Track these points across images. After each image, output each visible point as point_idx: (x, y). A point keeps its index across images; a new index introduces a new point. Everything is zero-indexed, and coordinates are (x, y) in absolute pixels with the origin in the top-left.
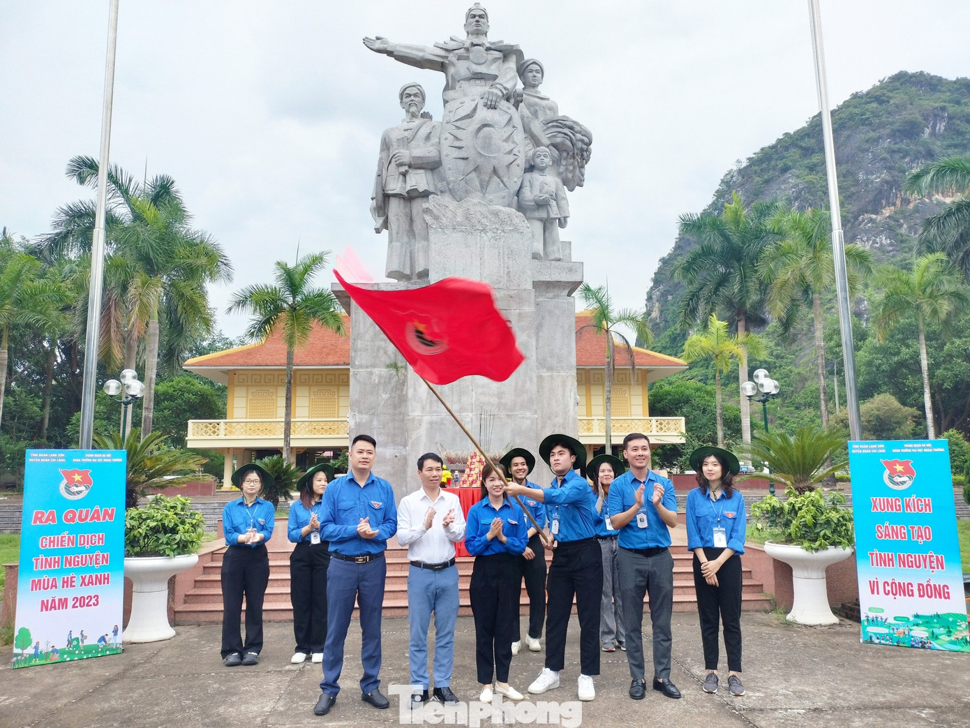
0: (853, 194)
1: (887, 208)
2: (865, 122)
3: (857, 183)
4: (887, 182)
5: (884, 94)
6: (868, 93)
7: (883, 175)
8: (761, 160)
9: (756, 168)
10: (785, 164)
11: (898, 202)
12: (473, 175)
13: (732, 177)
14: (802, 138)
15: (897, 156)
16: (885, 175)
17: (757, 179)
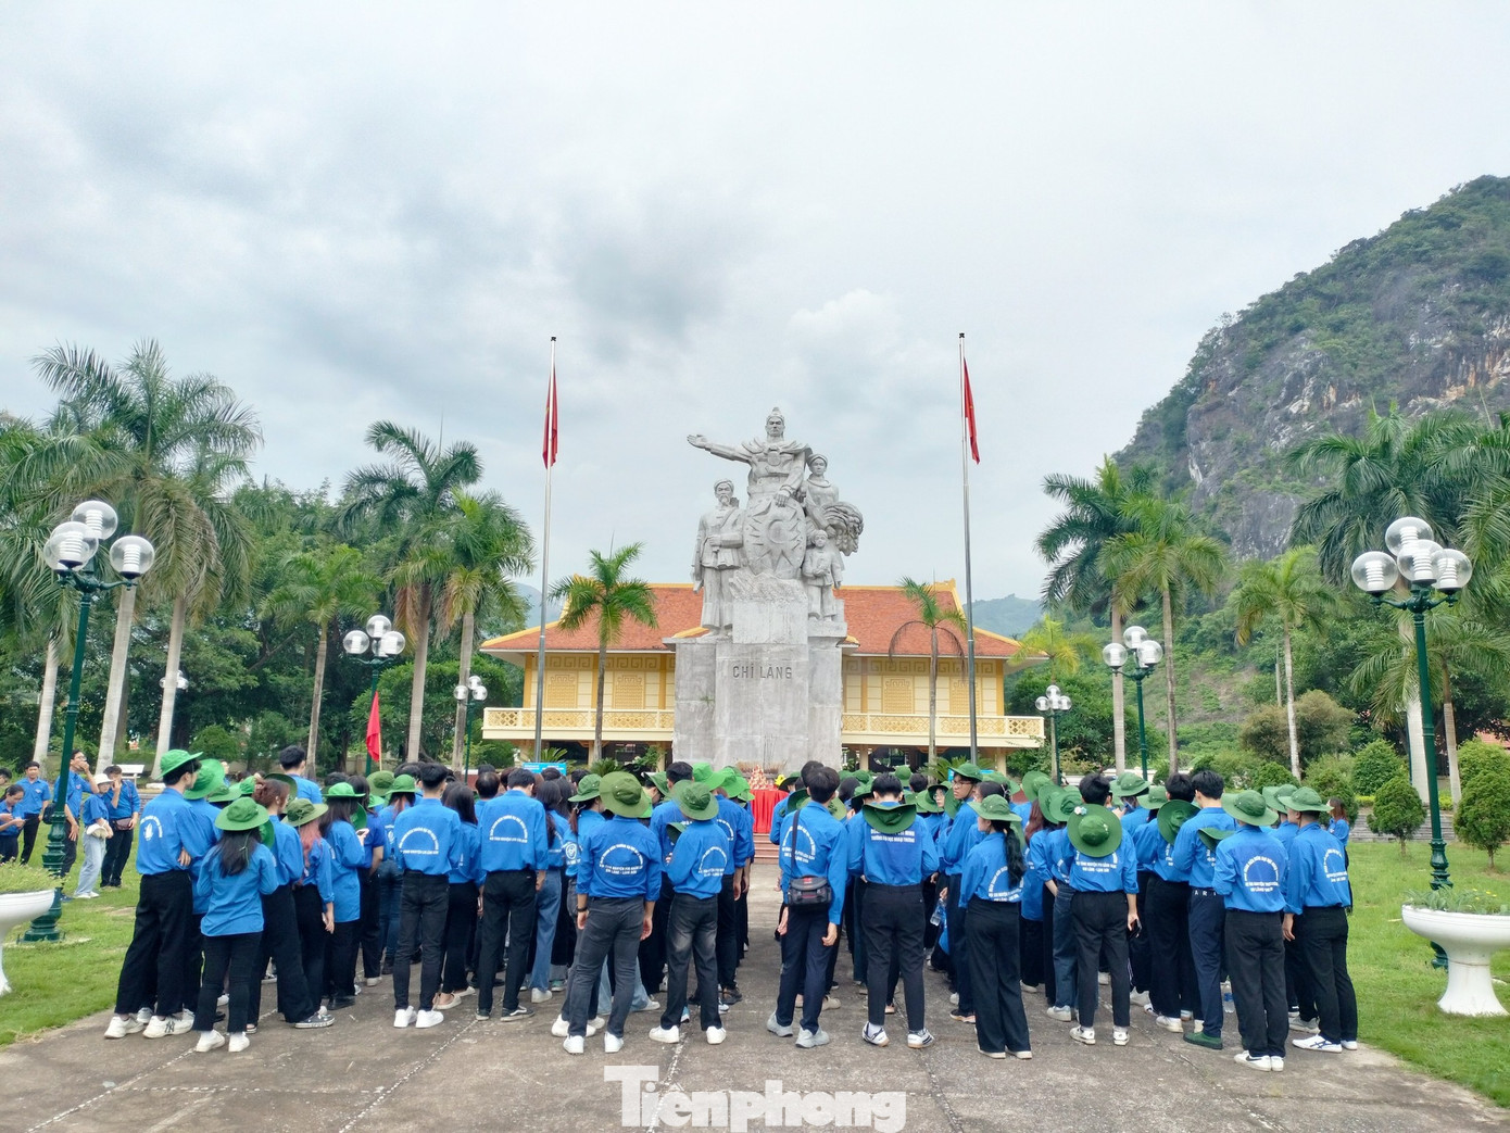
0: (1401, 366)
1: (1453, 387)
2: (1421, 257)
3: (1406, 349)
4: (1452, 349)
5: (1453, 214)
6: (1428, 213)
7: (1447, 339)
8: (1261, 314)
9: (1252, 326)
10: (1296, 321)
11: (1471, 380)
12: (767, 556)
13: (1217, 339)
14: (1324, 281)
15: (1470, 310)
16: (1450, 338)
17: (1253, 343)
